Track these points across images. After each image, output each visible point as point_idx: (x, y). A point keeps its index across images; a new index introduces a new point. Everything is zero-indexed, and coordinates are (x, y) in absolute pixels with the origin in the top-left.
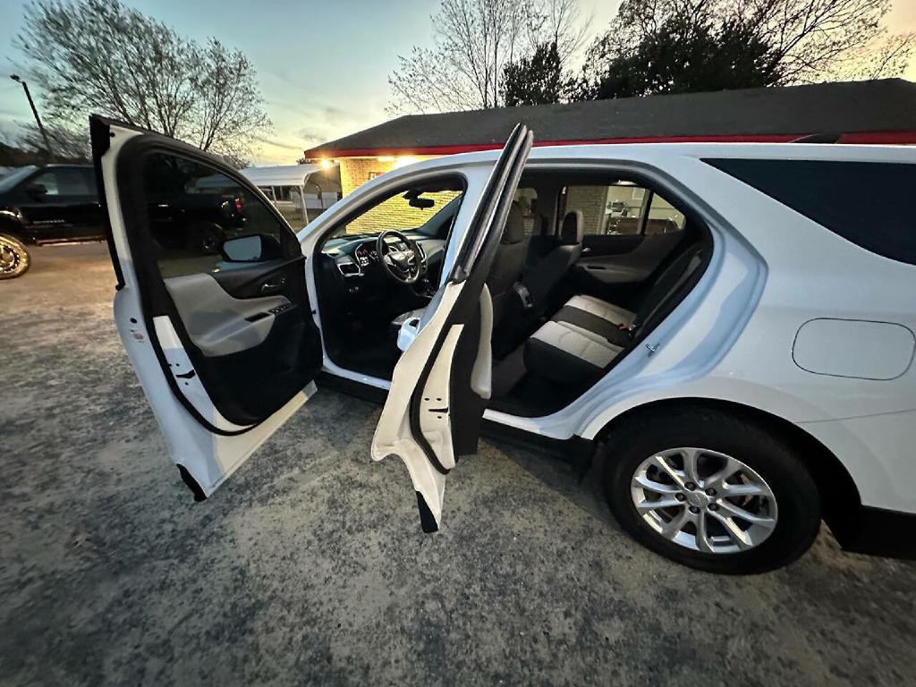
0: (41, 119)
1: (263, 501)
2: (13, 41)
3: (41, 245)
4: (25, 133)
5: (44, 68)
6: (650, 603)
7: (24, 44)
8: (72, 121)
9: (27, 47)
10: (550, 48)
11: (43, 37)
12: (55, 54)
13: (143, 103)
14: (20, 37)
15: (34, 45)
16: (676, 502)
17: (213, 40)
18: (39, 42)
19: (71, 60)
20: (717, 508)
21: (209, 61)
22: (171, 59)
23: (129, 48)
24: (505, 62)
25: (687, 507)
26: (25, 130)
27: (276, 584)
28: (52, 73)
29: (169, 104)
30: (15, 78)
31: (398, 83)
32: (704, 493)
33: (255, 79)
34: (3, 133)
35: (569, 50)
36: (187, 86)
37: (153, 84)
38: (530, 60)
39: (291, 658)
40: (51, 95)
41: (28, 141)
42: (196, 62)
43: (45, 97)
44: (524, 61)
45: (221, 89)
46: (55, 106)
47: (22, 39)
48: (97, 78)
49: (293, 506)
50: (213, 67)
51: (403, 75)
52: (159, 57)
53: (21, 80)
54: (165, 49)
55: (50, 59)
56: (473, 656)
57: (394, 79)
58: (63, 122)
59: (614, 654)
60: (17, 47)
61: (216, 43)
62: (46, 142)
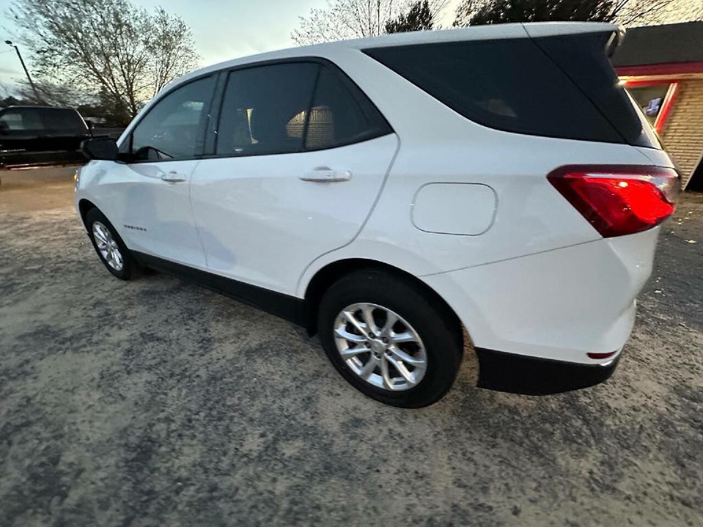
0: (31, 76)
1: (76, 350)
2: (6, 14)
3: (9, 168)
4: (20, 86)
5: (31, 35)
6: (336, 428)
7: (14, 16)
8: (55, 77)
9: (17, 17)
10: (422, 7)
11: (28, 9)
12: (38, 23)
13: (108, 61)
14: (11, 10)
15: (22, 16)
16: (365, 349)
17: (159, 9)
18: (26, 14)
19: (51, 28)
20: (391, 354)
21: (157, 26)
22: (129, 26)
23: (94, 16)
24: (387, 19)
25: (373, 353)
26: (21, 84)
27: (49, 409)
28: (37, 38)
29: (129, 61)
30: (9, 42)
31: (299, 38)
32: (380, 341)
33: (193, 38)
34: (3, 87)
35: (438, 8)
36: (141, 47)
37: (115, 45)
38: (405, 16)
39: (27, 462)
40: (37, 56)
41: (23, 93)
42: (147, 28)
43: (33, 58)
44: (402, 18)
45: (167, 48)
46: (41, 65)
47: (12, 11)
48: (71, 41)
49: (96, 353)
50: (160, 31)
51: (302, 32)
52: (119, 24)
53: (13, 45)
54: (124, 18)
55: (34, 27)
56: (169, 464)
57: (296, 35)
58: (48, 78)
59: (282, 466)
60: (9, 18)
61: (162, 11)
62: (36, 93)
